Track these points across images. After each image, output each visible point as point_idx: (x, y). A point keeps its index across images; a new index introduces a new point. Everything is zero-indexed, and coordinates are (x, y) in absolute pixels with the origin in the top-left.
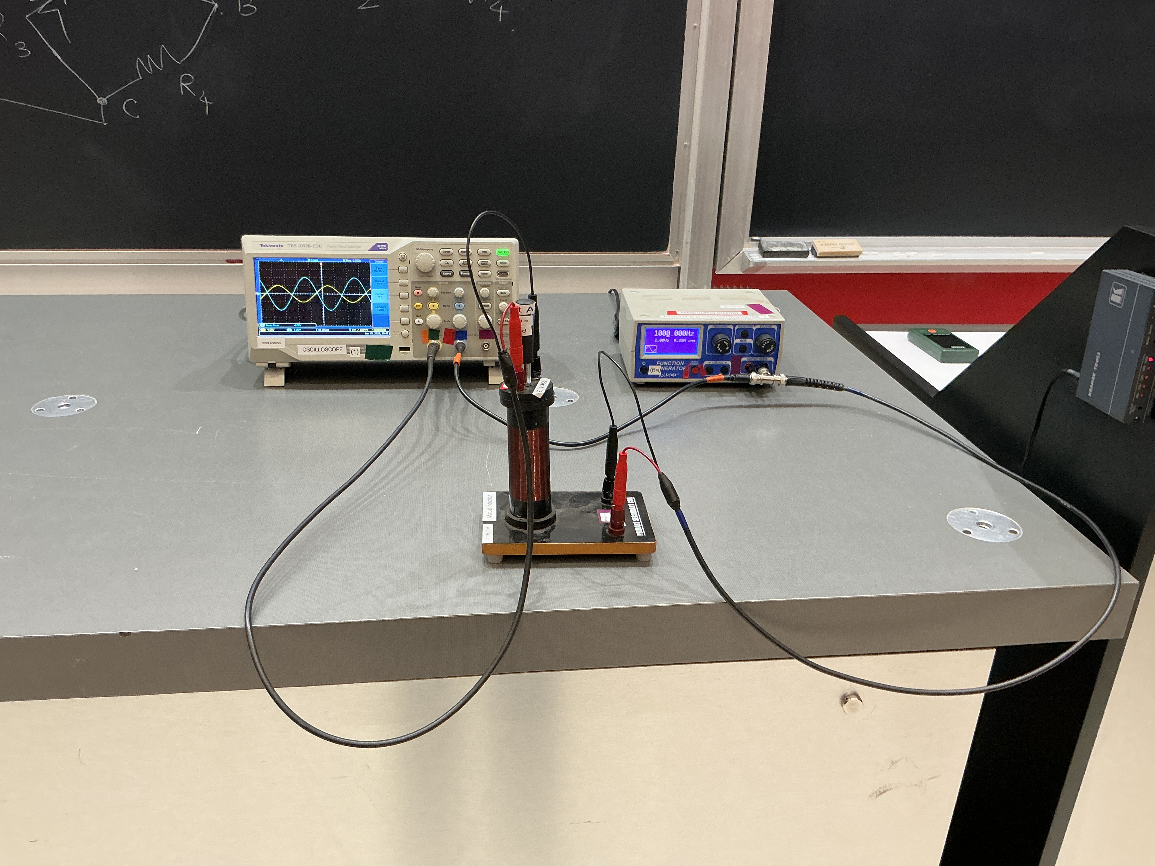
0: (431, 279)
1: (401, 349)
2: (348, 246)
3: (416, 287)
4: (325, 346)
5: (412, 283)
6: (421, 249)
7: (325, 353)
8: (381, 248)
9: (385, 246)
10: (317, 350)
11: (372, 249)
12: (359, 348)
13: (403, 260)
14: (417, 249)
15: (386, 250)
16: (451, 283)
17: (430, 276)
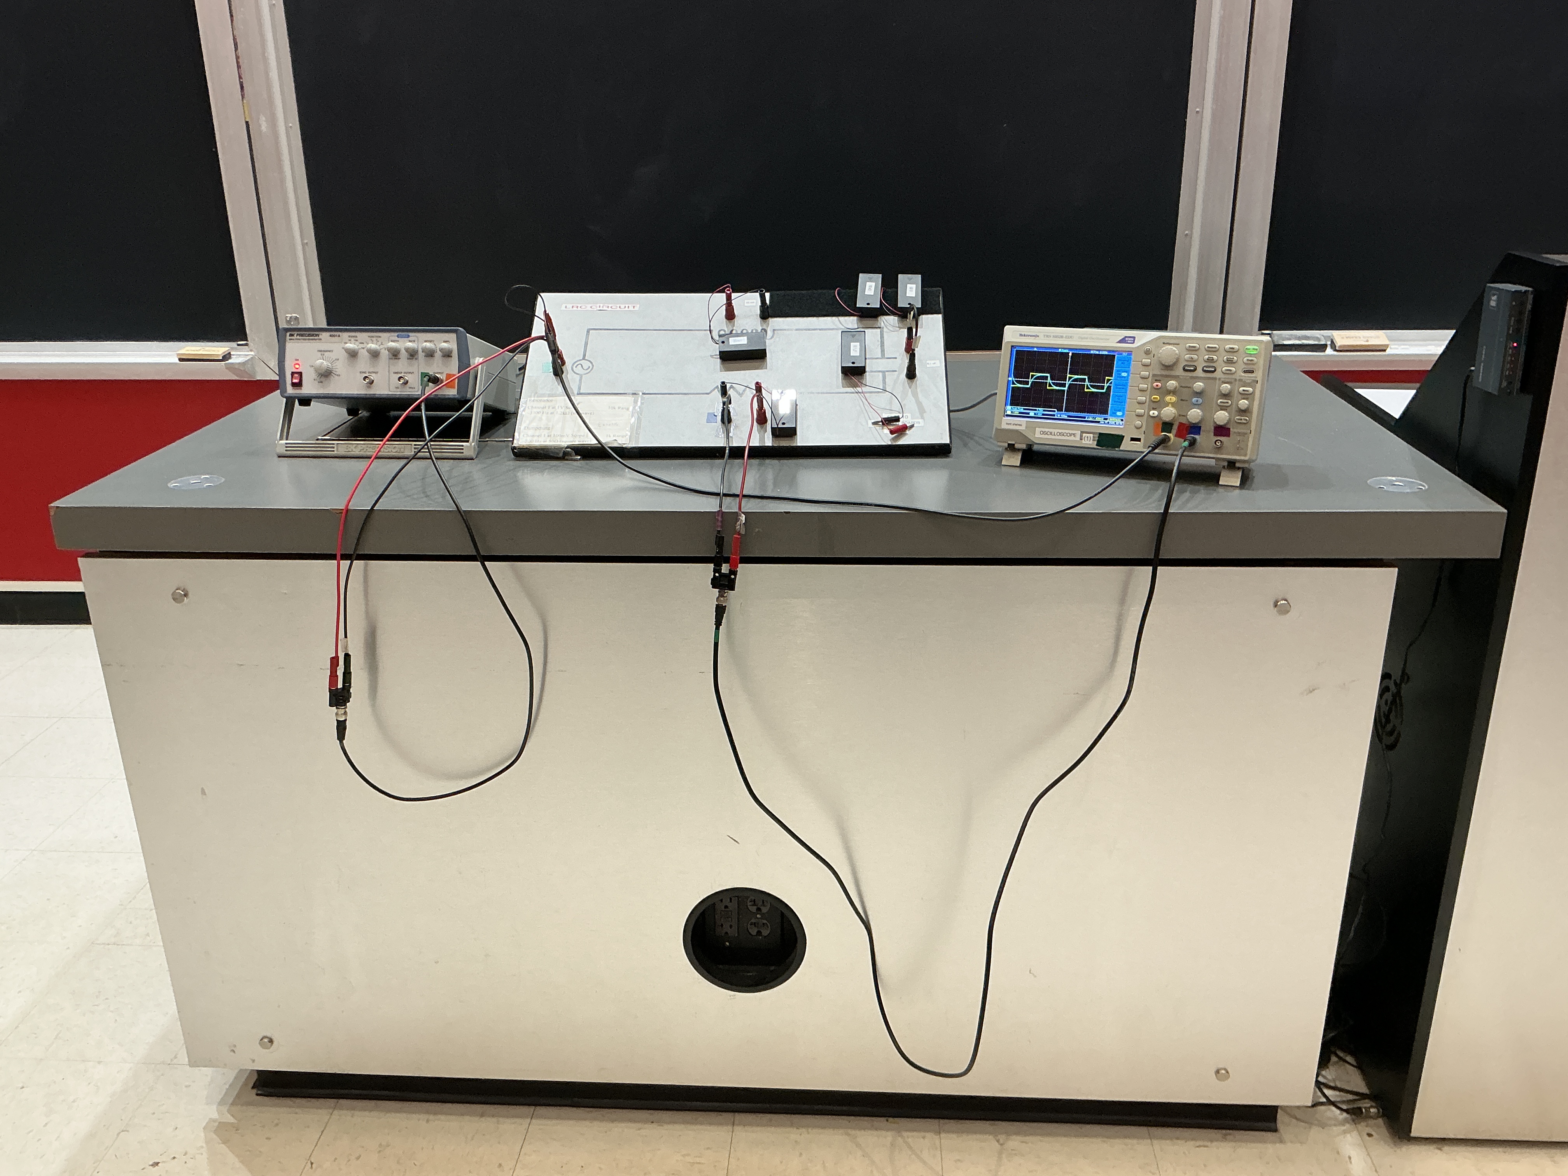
0: (1173, 373)
1: (1133, 439)
2: (1098, 339)
3: (1156, 380)
4: (1060, 431)
5: (1154, 375)
6: (1167, 343)
7: (1060, 437)
8: (1129, 342)
9: (1132, 339)
10: (1053, 434)
11: (1120, 342)
12: (1092, 435)
13: (1147, 352)
14: (1164, 343)
15: (1134, 343)
16: (1192, 377)
17: (1172, 370)
